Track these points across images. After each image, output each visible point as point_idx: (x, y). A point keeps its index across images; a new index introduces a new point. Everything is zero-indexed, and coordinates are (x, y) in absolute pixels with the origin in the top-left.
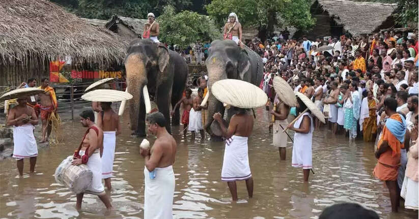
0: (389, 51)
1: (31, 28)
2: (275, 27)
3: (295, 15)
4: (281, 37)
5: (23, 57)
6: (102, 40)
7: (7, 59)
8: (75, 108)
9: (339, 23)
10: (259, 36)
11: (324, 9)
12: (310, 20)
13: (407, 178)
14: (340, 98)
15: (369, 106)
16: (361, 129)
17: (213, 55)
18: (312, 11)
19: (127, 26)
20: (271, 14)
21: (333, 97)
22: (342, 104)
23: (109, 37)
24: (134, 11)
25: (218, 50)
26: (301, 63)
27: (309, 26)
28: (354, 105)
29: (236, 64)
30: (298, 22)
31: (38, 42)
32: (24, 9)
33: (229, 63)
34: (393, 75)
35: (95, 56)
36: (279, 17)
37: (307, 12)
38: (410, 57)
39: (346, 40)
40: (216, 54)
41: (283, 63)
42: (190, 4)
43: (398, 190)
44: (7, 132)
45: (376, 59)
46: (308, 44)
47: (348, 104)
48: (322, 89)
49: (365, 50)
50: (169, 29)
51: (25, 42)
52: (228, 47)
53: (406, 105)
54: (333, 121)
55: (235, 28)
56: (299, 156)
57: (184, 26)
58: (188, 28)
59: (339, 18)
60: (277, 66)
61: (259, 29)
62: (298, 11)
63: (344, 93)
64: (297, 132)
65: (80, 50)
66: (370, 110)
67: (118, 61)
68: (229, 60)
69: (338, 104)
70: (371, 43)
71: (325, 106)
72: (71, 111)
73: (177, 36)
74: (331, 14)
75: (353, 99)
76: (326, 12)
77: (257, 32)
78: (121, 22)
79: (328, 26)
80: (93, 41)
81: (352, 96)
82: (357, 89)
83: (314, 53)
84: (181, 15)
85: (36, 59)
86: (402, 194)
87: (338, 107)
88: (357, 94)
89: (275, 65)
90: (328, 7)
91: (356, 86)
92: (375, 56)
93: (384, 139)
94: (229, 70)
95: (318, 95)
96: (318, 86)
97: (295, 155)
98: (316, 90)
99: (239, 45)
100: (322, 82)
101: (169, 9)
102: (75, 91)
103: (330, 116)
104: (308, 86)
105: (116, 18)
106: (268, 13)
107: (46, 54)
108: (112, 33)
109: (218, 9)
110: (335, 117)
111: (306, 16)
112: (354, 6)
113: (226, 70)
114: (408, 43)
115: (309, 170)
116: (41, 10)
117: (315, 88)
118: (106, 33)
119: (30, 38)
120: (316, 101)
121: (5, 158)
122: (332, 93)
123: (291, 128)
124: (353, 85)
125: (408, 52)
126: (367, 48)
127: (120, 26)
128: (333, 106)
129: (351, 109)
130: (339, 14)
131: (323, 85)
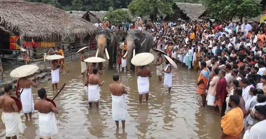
0: (205, 31)
1: (53, 23)
2: (157, 14)
3: (165, 9)
4: (160, 19)
5: (50, 36)
6: (82, 25)
7: (44, 37)
8: (72, 55)
9: (185, 13)
10: (151, 18)
11: (178, 7)
12: (172, 12)
13: (209, 94)
14: (184, 52)
15: (196, 56)
16: (193, 65)
17: (130, 36)
18: (173, 8)
19: (93, 15)
20: (155, 9)
21: (181, 51)
22: (185, 54)
23: (85, 23)
24: (96, 6)
25: (131, 34)
26: (168, 33)
27: (172, 14)
28: (189, 55)
29: (139, 39)
30: (167, 13)
31: (56, 29)
32: (50, 14)
33: (136, 39)
34: (206, 42)
35: (80, 32)
36: (159, 10)
37: (171, 8)
38: (213, 34)
39: (187, 23)
40: (130, 35)
41: (161, 33)
42: (120, 3)
43: (205, 98)
44: (46, 69)
45: (199, 34)
46: (172, 24)
47: (187, 55)
48: (177, 47)
49: (195, 29)
50: (111, 17)
51: (51, 29)
52: (135, 32)
53: (210, 61)
54: (181, 61)
55: (140, 23)
56: (167, 82)
57: (118, 15)
58: (120, 16)
59: (184, 11)
60: (158, 33)
61: (150, 15)
62: (167, 8)
63: (186, 50)
64: (166, 72)
65: (74, 30)
66: (196, 57)
67: (90, 34)
68: (136, 38)
69: (184, 55)
70: (197, 26)
71: (178, 55)
72: (70, 56)
73: (115, 20)
74: (181, 9)
75: (190, 53)
76: (179, 8)
77: (149, 16)
78: (91, 13)
79: (180, 14)
80: (79, 26)
81: (189, 51)
82: (191, 49)
83: (173, 29)
84: (117, 10)
85: (55, 36)
86: (207, 99)
87: (183, 56)
88: (191, 51)
89: (157, 33)
90: (180, 6)
91: (191, 48)
92: (199, 32)
93: (201, 78)
94: (136, 42)
95: (175, 50)
96: (175, 46)
97: (165, 81)
98: (174, 48)
99: (141, 31)
100: (177, 44)
101: (111, 8)
102: (72, 48)
103: (180, 59)
104: (171, 46)
105: (88, 12)
106: (154, 9)
107: (60, 34)
108: (87, 21)
109: (132, 8)
110: (182, 60)
111: (170, 10)
112: (191, 5)
113: (135, 42)
114: (212, 28)
115: (171, 88)
116: (57, 13)
117: (174, 47)
118: (84, 21)
119: (53, 27)
120: (174, 52)
121: (46, 81)
122: (181, 49)
123: (163, 71)
124: (189, 47)
125: (212, 32)
126: (196, 28)
127: (90, 16)
128: (181, 55)
129: (189, 57)
130: (185, 9)
131: (177, 45)
